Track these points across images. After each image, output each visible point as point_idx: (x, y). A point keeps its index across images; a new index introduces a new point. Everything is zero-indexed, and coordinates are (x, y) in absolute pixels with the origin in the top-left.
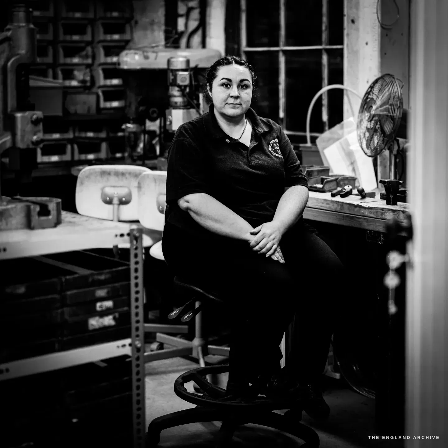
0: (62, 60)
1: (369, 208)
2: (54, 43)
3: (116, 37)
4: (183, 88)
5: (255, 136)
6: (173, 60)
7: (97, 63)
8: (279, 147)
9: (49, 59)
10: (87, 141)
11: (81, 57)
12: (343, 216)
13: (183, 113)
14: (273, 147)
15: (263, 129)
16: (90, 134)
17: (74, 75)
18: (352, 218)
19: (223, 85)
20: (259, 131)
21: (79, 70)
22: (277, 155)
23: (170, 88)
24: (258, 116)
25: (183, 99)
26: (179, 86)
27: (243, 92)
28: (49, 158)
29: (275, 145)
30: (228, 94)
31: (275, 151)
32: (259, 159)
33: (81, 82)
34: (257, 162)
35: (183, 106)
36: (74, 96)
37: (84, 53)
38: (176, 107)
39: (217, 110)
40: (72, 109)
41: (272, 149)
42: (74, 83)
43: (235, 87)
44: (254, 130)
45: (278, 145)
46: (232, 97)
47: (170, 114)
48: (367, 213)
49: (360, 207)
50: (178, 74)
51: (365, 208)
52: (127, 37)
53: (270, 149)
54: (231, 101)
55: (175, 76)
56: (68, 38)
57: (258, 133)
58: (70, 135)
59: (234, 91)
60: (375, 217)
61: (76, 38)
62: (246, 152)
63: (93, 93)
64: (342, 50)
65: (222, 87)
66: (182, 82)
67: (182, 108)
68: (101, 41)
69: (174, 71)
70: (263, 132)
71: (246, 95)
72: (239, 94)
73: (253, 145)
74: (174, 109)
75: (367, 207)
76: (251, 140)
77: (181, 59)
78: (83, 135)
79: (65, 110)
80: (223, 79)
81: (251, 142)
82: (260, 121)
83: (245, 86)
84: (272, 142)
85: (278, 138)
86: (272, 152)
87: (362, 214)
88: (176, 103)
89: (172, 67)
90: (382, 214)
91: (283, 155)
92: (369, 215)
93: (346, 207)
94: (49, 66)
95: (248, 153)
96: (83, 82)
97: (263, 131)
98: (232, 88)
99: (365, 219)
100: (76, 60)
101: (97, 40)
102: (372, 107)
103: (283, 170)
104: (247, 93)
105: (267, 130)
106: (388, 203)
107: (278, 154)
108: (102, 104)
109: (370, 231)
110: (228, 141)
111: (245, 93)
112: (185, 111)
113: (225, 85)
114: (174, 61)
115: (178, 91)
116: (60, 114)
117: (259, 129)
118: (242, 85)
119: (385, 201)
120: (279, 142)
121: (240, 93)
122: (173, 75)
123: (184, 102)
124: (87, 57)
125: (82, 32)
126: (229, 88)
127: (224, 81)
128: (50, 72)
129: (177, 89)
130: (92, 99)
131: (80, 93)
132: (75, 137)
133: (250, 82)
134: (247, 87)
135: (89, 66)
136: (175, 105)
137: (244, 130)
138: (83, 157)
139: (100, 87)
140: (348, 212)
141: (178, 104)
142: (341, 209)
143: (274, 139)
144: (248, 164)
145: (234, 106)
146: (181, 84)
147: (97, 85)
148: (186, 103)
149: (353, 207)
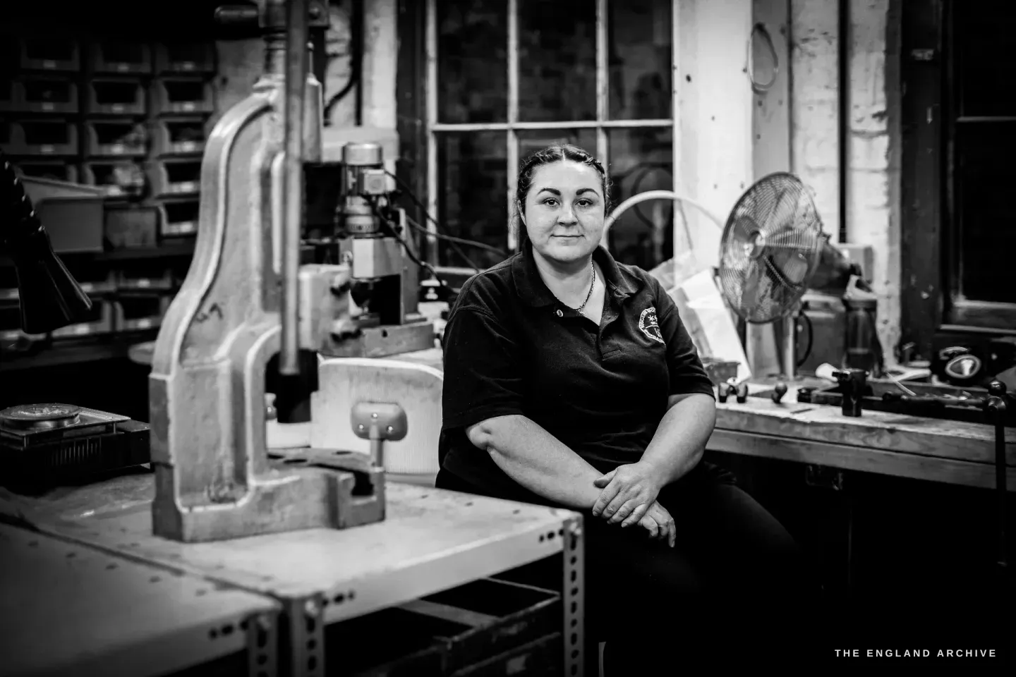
0: (95, 149)
1: (813, 424)
2: (79, 119)
3: (189, 107)
4: (374, 199)
5: (611, 303)
6: (352, 148)
7: (155, 153)
8: (658, 322)
9: (71, 149)
10: (137, 295)
11: (127, 143)
12: (755, 439)
13: (375, 246)
14: (647, 322)
15: (626, 289)
16: (144, 283)
17: (115, 177)
18: (774, 443)
19: (544, 201)
20: (619, 294)
21: (125, 167)
22: (654, 338)
23: (348, 199)
24: (616, 260)
25: (373, 220)
26: (367, 197)
27: (585, 213)
28: (73, 330)
29: (651, 318)
30: (555, 217)
31: (651, 331)
32: (621, 348)
33: (124, 188)
34: (618, 354)
35: (371, 233)
36: (118, 214)
37: (132, 136)
38: (359, 236)
39: (538, 251)
40: (116, 240)
41: (645, 326)
42: (114, 191)
43: (567, 203)
44: (609, 290)
45: (656, 318)
46: (561, 224)
47: (350, 248)
48: (807, 433)
49: (794, 422)
50: (366, 173)
51: (804, 424)
52: (206, 107)
53: (641, 325)
54: (561, 231)
55: (360, 178)
56: (105, 109)
57: (617, 298)
58: (110, 286)
59: (566, 212)
60: (827, 440)
61: (118, 109)
62: (595, 335)
63: (149, 209)
64: (669, 129)
65: (543, 206)
66: (374, 188)
67: (369, 235)
68: (163, 115)
69: (356, 169)
70: (627, 296)
71: (591, 218)
72: (576, 217)
73: (607, 322)
74: (356, 238)
75: (808, 421)
76: (604, 310)
77: (368, 146)
78: (132, 284)
79: (107, 243)
80: (544, 190)
81: (603, 316)
82: (620, 272)
83: (588, 202)
84: (644, 313)
85: (654, 303)
86: (645, 331)
87: (798, 436)
88: (360, 228)
89: (352, 161)
90: (842, 435)
91: (664, 338)
92: (813, 437)
93: (761, 422)
94: (70, 160)
95: (597, 337)
96: (131, 188)
97: (628, 294)
98: (562, 207)
99: (803, 444)
100: (118, 149)
101: (155, 111)
102: (757, 233)
103: (666, 367)
104: (593, 215)
105: (633, 291)
106: (847, 413)
107: (657, 336)
108: (168, 229)
109: (815, 466)
110: (560, 313)
111: (589, 214)
112: (378, 241)
113: (549, 201)
114: (355, 150)
115: (365, 204)
116: (98, 248)
117: (619, 290)
118: (582, 200)
119: (839, 410)
120: (657, 313)
121: (578, 215)
122: (354, 176)
123: (374, 225)
124: (137, 143)
125: (129, 98)
126: (555, 208)
127: (547, 194)
128: (73, 171)
129: (360, 200)
130: (150, 218)
131: (125, 209)
132: (120, 290)
133: (597, 194)
134: (590, 203)
135: (138, 160)
136: (358, 231)
137: (591, 290)
138: (132, 325)
139: (162, 197)
140: (764, 430)
141: (364, 230)
142: (748, 425)
143: (649, 307)
144: (600, 357)
145: (567, 241)
146: (372, 192)
147: (156, 193)
148: (378, 227)
149: (776, 423)
